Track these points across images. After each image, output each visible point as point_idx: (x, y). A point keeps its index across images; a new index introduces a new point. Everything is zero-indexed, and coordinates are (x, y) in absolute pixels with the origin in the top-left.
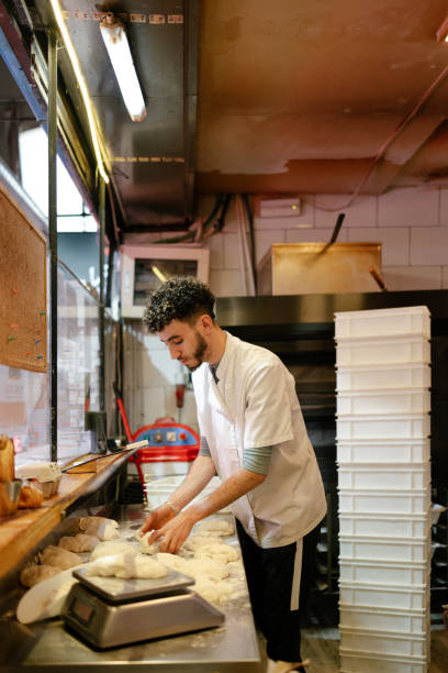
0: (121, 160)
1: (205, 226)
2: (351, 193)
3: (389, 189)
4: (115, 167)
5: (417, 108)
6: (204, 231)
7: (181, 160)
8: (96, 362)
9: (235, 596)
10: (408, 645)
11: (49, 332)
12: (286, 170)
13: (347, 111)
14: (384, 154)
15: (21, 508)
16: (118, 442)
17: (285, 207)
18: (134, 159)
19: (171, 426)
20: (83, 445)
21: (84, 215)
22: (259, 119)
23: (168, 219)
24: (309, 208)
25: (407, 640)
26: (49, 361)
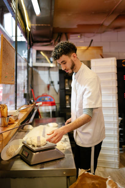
0: (33, 25)
1: (55, 41)
2: (94, 33)
3: (104, 32)
4: (31, 27)
5: (111, 12)
6: (55, 43)
7: (49, 25)
8: (26, 79)
9: (67, 148)
10: (114, 158)
11: (15, 73)
12: (76, 27)
13: (93, 13)
14: (103, 23)
15: (9, 124)
16: (32, 101)
17: (76, 36)
18: (37, 25)
19: (46, 96)
20: (23, 102)
21: (21, 36)
22: (70, 15)
23: (45, 39)
24: (83, 37)
25: (113, 157)
26: (15, 81)
